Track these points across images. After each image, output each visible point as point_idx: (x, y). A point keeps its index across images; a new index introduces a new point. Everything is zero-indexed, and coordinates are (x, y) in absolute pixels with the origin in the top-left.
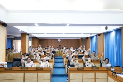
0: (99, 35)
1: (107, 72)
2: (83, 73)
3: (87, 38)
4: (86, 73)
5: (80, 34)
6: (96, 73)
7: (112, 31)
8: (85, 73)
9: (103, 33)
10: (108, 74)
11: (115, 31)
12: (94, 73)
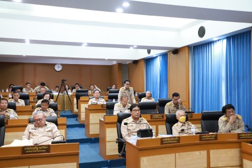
0: (176, 51)
1: (240, 147)
2: (177, 154)
3: (136, 62)
4: (184, 153)
5: (127, 47)
6: (212, 152)
7: (218, 40)
8: (181, 153)
9: (189, 47)
10: (242, 152)
11: (225, 41)
12: (204, 153)
